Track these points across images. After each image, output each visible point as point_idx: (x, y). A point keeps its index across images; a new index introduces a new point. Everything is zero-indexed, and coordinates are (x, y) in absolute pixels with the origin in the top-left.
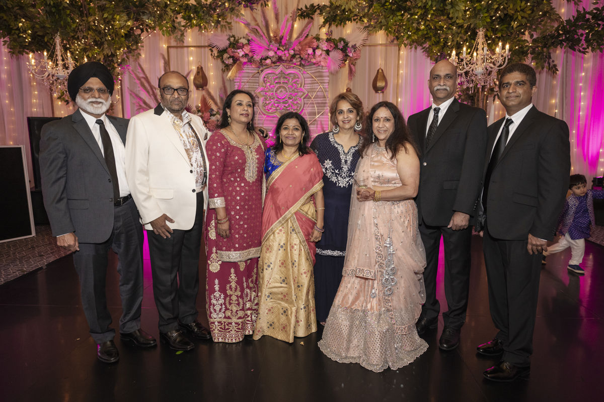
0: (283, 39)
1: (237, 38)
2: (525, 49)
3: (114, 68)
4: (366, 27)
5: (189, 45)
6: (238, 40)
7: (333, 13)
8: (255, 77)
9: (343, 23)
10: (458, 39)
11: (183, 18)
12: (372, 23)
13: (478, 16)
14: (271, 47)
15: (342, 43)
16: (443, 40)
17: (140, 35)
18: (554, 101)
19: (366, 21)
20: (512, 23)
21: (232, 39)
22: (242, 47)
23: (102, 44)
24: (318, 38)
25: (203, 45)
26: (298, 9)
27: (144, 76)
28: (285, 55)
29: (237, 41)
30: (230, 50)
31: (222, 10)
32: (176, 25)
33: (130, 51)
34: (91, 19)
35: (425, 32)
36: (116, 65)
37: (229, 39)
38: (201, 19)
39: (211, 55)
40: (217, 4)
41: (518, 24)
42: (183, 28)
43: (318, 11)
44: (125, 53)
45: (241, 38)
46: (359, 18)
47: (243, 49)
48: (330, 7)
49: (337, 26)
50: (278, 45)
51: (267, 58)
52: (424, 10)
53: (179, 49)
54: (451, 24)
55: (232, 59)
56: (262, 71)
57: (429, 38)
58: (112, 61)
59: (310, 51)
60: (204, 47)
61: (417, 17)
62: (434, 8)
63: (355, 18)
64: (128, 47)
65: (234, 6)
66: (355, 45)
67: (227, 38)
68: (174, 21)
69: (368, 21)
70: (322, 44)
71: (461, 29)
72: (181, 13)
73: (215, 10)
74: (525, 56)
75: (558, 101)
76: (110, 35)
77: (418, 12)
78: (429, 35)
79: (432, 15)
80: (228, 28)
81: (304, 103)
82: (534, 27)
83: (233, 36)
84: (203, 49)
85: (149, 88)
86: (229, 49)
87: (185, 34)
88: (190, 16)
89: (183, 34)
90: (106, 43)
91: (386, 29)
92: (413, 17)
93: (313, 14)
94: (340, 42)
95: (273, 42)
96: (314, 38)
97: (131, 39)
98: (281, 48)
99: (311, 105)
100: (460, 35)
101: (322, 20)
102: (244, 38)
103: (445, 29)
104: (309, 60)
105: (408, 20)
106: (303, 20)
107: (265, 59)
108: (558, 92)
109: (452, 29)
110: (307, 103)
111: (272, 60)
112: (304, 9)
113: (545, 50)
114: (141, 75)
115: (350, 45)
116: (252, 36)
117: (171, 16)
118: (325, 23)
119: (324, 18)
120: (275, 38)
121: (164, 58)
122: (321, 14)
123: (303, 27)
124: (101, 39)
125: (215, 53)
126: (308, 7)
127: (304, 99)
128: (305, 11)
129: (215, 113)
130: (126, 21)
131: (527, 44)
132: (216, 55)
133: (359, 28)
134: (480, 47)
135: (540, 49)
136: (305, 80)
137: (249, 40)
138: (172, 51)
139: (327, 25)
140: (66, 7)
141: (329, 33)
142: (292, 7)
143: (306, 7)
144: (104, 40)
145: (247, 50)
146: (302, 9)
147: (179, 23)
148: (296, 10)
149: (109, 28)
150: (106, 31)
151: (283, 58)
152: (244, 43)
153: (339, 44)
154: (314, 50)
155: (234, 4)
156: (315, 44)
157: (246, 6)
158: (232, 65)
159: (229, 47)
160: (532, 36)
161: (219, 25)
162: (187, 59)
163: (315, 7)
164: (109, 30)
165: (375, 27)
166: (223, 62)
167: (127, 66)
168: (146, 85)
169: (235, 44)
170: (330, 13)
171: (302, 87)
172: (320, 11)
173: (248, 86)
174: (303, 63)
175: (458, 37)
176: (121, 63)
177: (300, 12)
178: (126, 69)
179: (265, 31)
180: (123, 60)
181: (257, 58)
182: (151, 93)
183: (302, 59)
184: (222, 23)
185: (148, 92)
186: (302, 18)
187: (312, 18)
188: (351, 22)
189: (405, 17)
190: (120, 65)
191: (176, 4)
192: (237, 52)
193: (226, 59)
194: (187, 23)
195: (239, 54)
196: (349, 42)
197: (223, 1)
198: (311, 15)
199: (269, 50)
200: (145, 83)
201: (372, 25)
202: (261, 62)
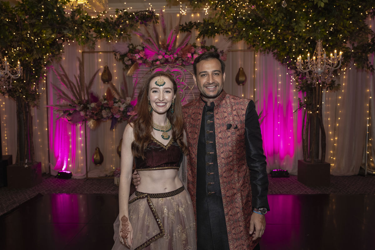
0: (169, 47)
1: (134, 46)
2: (349, 54)
3: (41, 68)
4: (230, 38)
5: (99, 51)
6: (136, 47)
7: (206, 28)
8: (148, 74)
9: (213, 35)
10: (300, 47)
11: (95, 31)
12: (235, 35)
13: (317, 31)
14: (160, 53)
15: (213, 49)
16: (289, 48)
17: (61, 44)
18: (368, 91)
19: (230, 33)
20: (338, 36)
21: (131, 47)
22: (138, 52)
23: (32, 51)
24: (195, 46)
25: (109, 50)
26: (180, 25)
27: (64, 74)
28: (171, 58)
30: (130, 55)
31: (124, 26)
32: (89, 37)
33: (54, 55)
34: (24, 33)
35: (276, 42)
36: (43, 66)
37: (128, 47)
38: (107, 32)
39: (115, 58)
40: (120, 22)
41: (343, 36)
42: (94, 39)
43: (195, 27)
44: (50, 57)
45: (137, 46)
46: (225, 31)
47: (139, 54)
48: (204, 24)
49: (208, 37)
50: (165, 51)
51: (157, 60)
52: (275, 27)
53: (91, 54)
54: (294, 36)
55: (130, 61)
56: (153, 70)
57: (278, 46)
58: (40, 63)
59: (189, 55)
60: (110, 52)
61: (270, 31)
62: (283, 25)
63: (222, 31)
64: (52, 53)
65: (133, 23)
66: (223, 51)
67: (127, 46)
68: (87, 34)
69: (231, 34)
70: (198, 50)
71: (301, 40)
72: (93, 28)
73: (119, 26)
74: (349, 59)
75: (371, 90)
76: (39, 44)
77: (270, 28)
78: (279, 44)
79: (281, 30)
80: (128, 39)
81: (185, 93)
82: (353, 38)
83: (132, 44)
84: (109, 54)
85: (67, 82)
86: (128, 54)
87: (96, 43)
88: (100, 30)
89: (94, 43)
90: (35, 50)
91: (247, 40)
92: (267, 31)
93: (191, 29)
94: (212, 48)
95: (162, 49)
96: (192, 46)
97: (55, 47)
98: (168, 53)
99: (191, 95)
100: (302, 44)
101: (198, 33)
102: (140, 46)
103: (290, 40)
104: (189, 62)
105: (264, 33)
106: (184, 33)
108: (371, 84)
109: (296, 40)
110: (187, 93)
111: (161, 62)
112: (184, 25)
113: (364, 54)
114: (62, 73)
115: (219, 51)
116: (146, 44)
117: (85, 30)
118: (200, 35)
119: (199, 31)
120: (163, 46)
121: (79, 60)
122: (197, 29)
123: (184, 38)
124: (32, 48)
125: (118, 56)
126: (187, 24)
127: (185, 90)
128: (185, 27)
129: (117, 101)
130: (51, 35)
131: (350, 50)
132: (119, 58)
133: (225, 39)
134: (319, 53)
135: (360, 54)
136: (186, 76)
137: (143, 48)
138: (86, 55)
140: (6, 24)
141: (203, 43)
142: (176, 24)
143: (186, 24)
144: (33, 48)
145: (142, 54)
146: (183, 25)
147: (92, 35)
148: (178, 26)
149: (38, 39)
150: (36, 41)
151: (169, 60)
152: (140, 50)
154: (192, 54)
155: (133, 22)
156: (193, 50)
157: (141, 23)
158: (131, 66)
159: (129, 52)
160: (353, 45)
161: (121, 37)
162: (97, 61)
163: (193, 23)
164: (38, 40)
165: (237, 38)
166: (124, 63)
167: (51, 66)
169: (133, 50)
170: (203, 28)
171: (184, 82)
172: (196, 27)
173: (142, 81)
174: (184, 64)
175: (300, 45)
176: (46, 64)
177: (181, 27)
178: (51, 69)
179: (155, 41)
180: (48, 62)
181: (149, 60)
182: (69, 86)
183: (183, 61)
184: (123, 35)
185: (67, 85)
186: (183, 32)
187: (190, 32)
188: (219, 34)
189: (261, 31)
190: (46, 65)
191: (90, 21)
192: (134, 56)
193: (126, 61)
194: (97, 36)
195: (136, 57)
196: (218, 48)
197: (125, 20)
198: (189, 30)
199: (158, 54)
200: (65, 78)
201: (235, 37)
202: (153, 63)
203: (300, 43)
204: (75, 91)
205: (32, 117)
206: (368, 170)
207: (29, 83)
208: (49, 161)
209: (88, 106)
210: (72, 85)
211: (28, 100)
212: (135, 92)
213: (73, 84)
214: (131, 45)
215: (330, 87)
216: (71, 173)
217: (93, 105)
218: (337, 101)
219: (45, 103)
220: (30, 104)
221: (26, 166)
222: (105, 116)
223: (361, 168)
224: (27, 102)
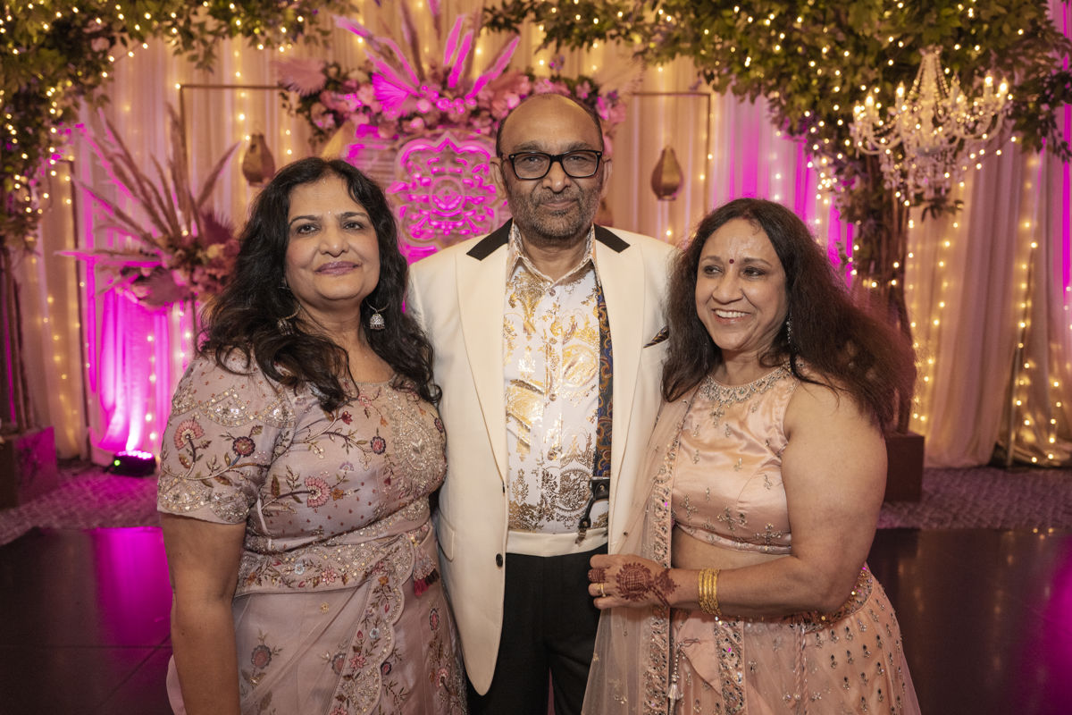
0: (451, 75)
1: (343, 70)
3: (39, 130)
4: (636, 54)
5: (235, 83)
6: (347, 73)
7: (566, 19)
8: (387, 160)
9: (586, 44)
10: (857, 79)
11: (212, 12)
12: (652, 46)
14: (424, 92)
15: (587, 86)
16: (818, 83)
17: (105, 53)
18: (1027, 225)
19: (637, 39)
21: (333, 71)
22: (353, 90)
24: (530, 75)
25: (267, 83)
26: (485, 10)
27: (121, 152)
28: (457, 111)
29: (346, 78)
30: (329, 96)
32: (194, 30)
33: (81, 88)
35: (782, 62)
36: (44, 122)
37: (325, 71)
38: (253, 16)
39: (285, 106)
42: (210, 38)
43: (532, 15)
44: (69, 94)
45: (353, 70)
46: (623, 32)
47: (358, 93)
48: (560, 6)
49: (572, 49)
50: (439, 88)
51: (415, 115)
52: (786, 6)
53: (212, 93)
54: (839, 44)
55: (331, 116)
56: (402, 146)
57: (789, 77)
58: (38, 113)
59: (514, 101)
60: (271, 88)
61: (768, 22)
63: (615, 32)
64: (75, 79)
66: (615, 92)
67: (320, 66)
68: (188, 21)
70: (541, 88)
71: (861, 55)
72: (206, 2)
75: (1036, 223)
77: (771, 11)
78: (790, 69)
79: (806, 17)
80: (321, 44)
83: (336, 65)
84: (268, 92)
85: (133, 179)
86: (325, 94)
87: (215, 51)
88: (227, 9)
89: (210, 50)
92: (759, 23)
93: (518, 22)
94: (582, 84)
95: (429, 80)
96: (522, 74)
97: (83, 60)
100: (863, 70)
101: (539, 32)
102: (360, 68)
103: (825, 57)
105: (748, 29)
106: (497, 34)
107: (410, 119)
109: (842, 56)
111: (425, 123)
112: (499, 8)
113: (1045, 107)
114: (114, 149)
115: (604, 91)
116: (379, 66)
117: (181, 8)
118: (546, 42)
119: (545, 29)
120: (432, 72)
121: (171, 111)
122: (538, 20)
123: (497, 50)
125: (294, 98)
128: (500, 15)
132: (295, 107)
133: (623, 56)
135: (1031, 106)
137: (371, 75)
139: (553, 45)
141: (557, 65)
142: (472, 6)
143: (504, 4)
145: (366, 95)
146: (494, 8)
147: (202, 26)
148: (480, 11)
151: (452, 116)
152: (360, 81)
153: (579, 88)
156: (525, 86)
158: (333, 131)
159: (326, 87)
161: (301, 38)
162: (231, 118)
163: (525, 4)
165: (658, 55)
166: (312, 124)
167: (78, 126)
168: (128, 173)
169: (338, 83)
170: (558, 19)
172: (536, 15)
177: (490, 16)
179: (409, 57)
180: (66, 111)
181: (392, 116)
182: (138, 192)
183: (494, 120)
184: (306, 32)
185: (132, 189)
186: (493, 30)
187: (517, 31)
188: (605, 42)
189: (740, 22)
190: (57, 122)
192: (343, 101)
193: (317, 117)
194: (221, 27)
195: (348, 104)
196: (601, 85)
198: (514, 25)
199: (418, 97)
200: (123, 168)
201: (652, 50)
202: (400, 124)
203: (856, 68)
204: (158, 208)
206: (1015, 451)
208: (87, 424)
209: (200, 254)
210: (148, 188)
213: (151, 184)
214: (331, 66)
215: (932, 208)
216: (153, 460)
217: (214, 251)
218: (937, 253)
219: (70, 243)
220: (8, 243)
223: (997, 447)
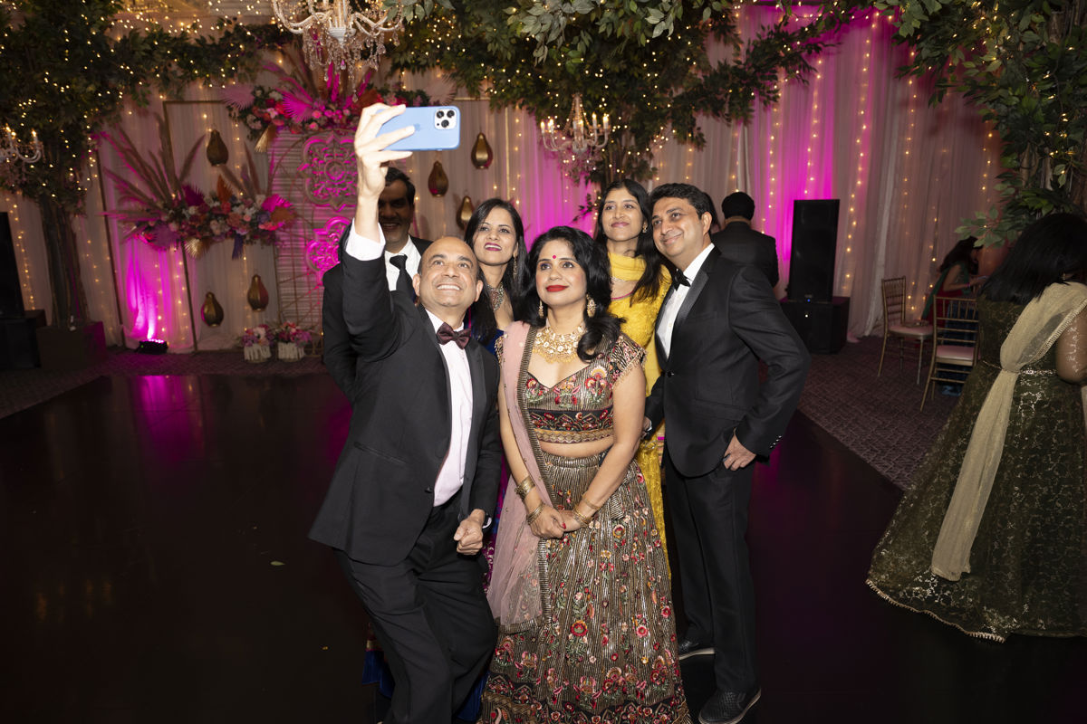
0: (334, 93)
1: (266, 91)
3: (81, 139)
6: (268, 93)
8: (296, 148)
11: (179, 65)
14: (316, 105)
15: (420, 98)
18: (734, 177)
21: (259, 93)
22: (274, 104)
24: (384, 91)
25: (219, 99)
27: (130, 148)
28: (338, 117)
29: (267, 96)
30: (257, 110)
31: (235, 55)
32: (169, 75)
33: (104, 112)
36: (84, 134)
37: (254, 93)
38: (204, 68)
39: (230, 115)
40: (229, 45)
42: (180, 81)
44: (97, 116)
45: (272, 91)
47: (276, 107)
50: (326, 102)
51: (311, 121)
55: (260, 122)
56: (306, 139)
58: (79, 127)
60: (219, 103)
65: (252, 49)
66: (438, 101)
67: (251, 90)
68: (166, 70)
72: (176, 58)
73: (225, 55)
76: (69, 95)
80: (249, 77)
83: (261, 88)
84: (218, 105)
85: (138, 165)
86: (254, 108)
87: (184, 89)
88: (189, 63)
94: (417, 96)
95: (319, 97)
96: (379, 91)
98: (331, 106)
102: (276, 90)
107: (308, 123)
111: (319, 125)
114: (125, 145)
115: (431, 101)
117: (161, 62)
120: (322, 92)
121: (159, 119)
125: (236, 112)
129: (239, 201)
132: (237, 115)
133: (444, 77)
137: (283, 95)
138: (172, 108)
141: (399, 85)
145: (281, 108)
147: (174, 73)
150: (62, 91)
151: (335, 121)
152: (277, 99)
153: (414, 100)
155: (253, 46)
158: (262, 130)
159: (255, 104)
162: (200, 118)
166: (248, 126)
167: (102, 134)
168: (135, 160)
169: (264, 101)
176: (91, 129)
178: (101, 139)
180: (94, 125)
181: (297, 120)
182: (143, 173)
185: (138, 172)
190: (90, 133)
191: (168, 44)
192: (266, 113)
193: (251, 122)
195: (269, 114)
196: (431, 96)
197: (236, 42)
199: (312, 109)
200: (132, 158)
202: (304, 125)
204: (155, 182)
205: (74, 236)
207: (61, 169)
208: (121, 323)
209: (184, 212)
210: (149, 171)
211: (63, 203)
212: (274, 183)
213: (150, 168)
214: (258, 89)
216: (165, 343)
217: (192, 210)
219: (100, 204)
220: (67, 209)
221: (73, 328)
222: (217, 232)
224: (60, 207)
